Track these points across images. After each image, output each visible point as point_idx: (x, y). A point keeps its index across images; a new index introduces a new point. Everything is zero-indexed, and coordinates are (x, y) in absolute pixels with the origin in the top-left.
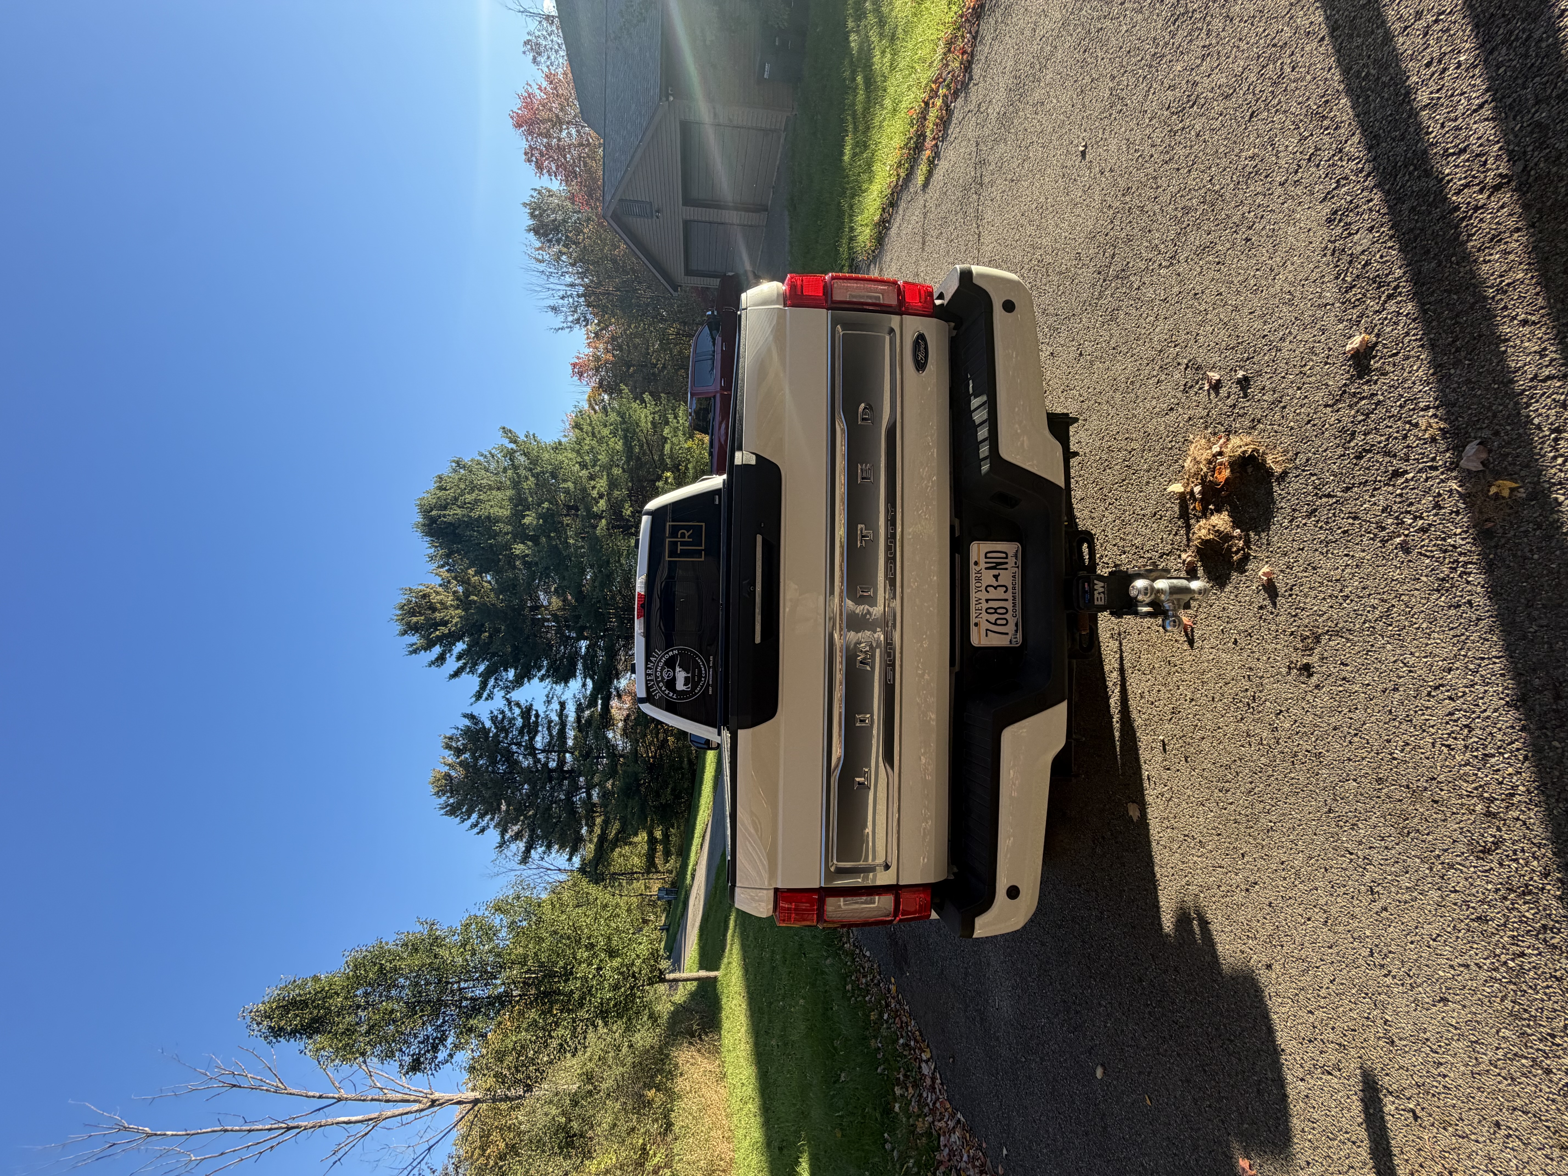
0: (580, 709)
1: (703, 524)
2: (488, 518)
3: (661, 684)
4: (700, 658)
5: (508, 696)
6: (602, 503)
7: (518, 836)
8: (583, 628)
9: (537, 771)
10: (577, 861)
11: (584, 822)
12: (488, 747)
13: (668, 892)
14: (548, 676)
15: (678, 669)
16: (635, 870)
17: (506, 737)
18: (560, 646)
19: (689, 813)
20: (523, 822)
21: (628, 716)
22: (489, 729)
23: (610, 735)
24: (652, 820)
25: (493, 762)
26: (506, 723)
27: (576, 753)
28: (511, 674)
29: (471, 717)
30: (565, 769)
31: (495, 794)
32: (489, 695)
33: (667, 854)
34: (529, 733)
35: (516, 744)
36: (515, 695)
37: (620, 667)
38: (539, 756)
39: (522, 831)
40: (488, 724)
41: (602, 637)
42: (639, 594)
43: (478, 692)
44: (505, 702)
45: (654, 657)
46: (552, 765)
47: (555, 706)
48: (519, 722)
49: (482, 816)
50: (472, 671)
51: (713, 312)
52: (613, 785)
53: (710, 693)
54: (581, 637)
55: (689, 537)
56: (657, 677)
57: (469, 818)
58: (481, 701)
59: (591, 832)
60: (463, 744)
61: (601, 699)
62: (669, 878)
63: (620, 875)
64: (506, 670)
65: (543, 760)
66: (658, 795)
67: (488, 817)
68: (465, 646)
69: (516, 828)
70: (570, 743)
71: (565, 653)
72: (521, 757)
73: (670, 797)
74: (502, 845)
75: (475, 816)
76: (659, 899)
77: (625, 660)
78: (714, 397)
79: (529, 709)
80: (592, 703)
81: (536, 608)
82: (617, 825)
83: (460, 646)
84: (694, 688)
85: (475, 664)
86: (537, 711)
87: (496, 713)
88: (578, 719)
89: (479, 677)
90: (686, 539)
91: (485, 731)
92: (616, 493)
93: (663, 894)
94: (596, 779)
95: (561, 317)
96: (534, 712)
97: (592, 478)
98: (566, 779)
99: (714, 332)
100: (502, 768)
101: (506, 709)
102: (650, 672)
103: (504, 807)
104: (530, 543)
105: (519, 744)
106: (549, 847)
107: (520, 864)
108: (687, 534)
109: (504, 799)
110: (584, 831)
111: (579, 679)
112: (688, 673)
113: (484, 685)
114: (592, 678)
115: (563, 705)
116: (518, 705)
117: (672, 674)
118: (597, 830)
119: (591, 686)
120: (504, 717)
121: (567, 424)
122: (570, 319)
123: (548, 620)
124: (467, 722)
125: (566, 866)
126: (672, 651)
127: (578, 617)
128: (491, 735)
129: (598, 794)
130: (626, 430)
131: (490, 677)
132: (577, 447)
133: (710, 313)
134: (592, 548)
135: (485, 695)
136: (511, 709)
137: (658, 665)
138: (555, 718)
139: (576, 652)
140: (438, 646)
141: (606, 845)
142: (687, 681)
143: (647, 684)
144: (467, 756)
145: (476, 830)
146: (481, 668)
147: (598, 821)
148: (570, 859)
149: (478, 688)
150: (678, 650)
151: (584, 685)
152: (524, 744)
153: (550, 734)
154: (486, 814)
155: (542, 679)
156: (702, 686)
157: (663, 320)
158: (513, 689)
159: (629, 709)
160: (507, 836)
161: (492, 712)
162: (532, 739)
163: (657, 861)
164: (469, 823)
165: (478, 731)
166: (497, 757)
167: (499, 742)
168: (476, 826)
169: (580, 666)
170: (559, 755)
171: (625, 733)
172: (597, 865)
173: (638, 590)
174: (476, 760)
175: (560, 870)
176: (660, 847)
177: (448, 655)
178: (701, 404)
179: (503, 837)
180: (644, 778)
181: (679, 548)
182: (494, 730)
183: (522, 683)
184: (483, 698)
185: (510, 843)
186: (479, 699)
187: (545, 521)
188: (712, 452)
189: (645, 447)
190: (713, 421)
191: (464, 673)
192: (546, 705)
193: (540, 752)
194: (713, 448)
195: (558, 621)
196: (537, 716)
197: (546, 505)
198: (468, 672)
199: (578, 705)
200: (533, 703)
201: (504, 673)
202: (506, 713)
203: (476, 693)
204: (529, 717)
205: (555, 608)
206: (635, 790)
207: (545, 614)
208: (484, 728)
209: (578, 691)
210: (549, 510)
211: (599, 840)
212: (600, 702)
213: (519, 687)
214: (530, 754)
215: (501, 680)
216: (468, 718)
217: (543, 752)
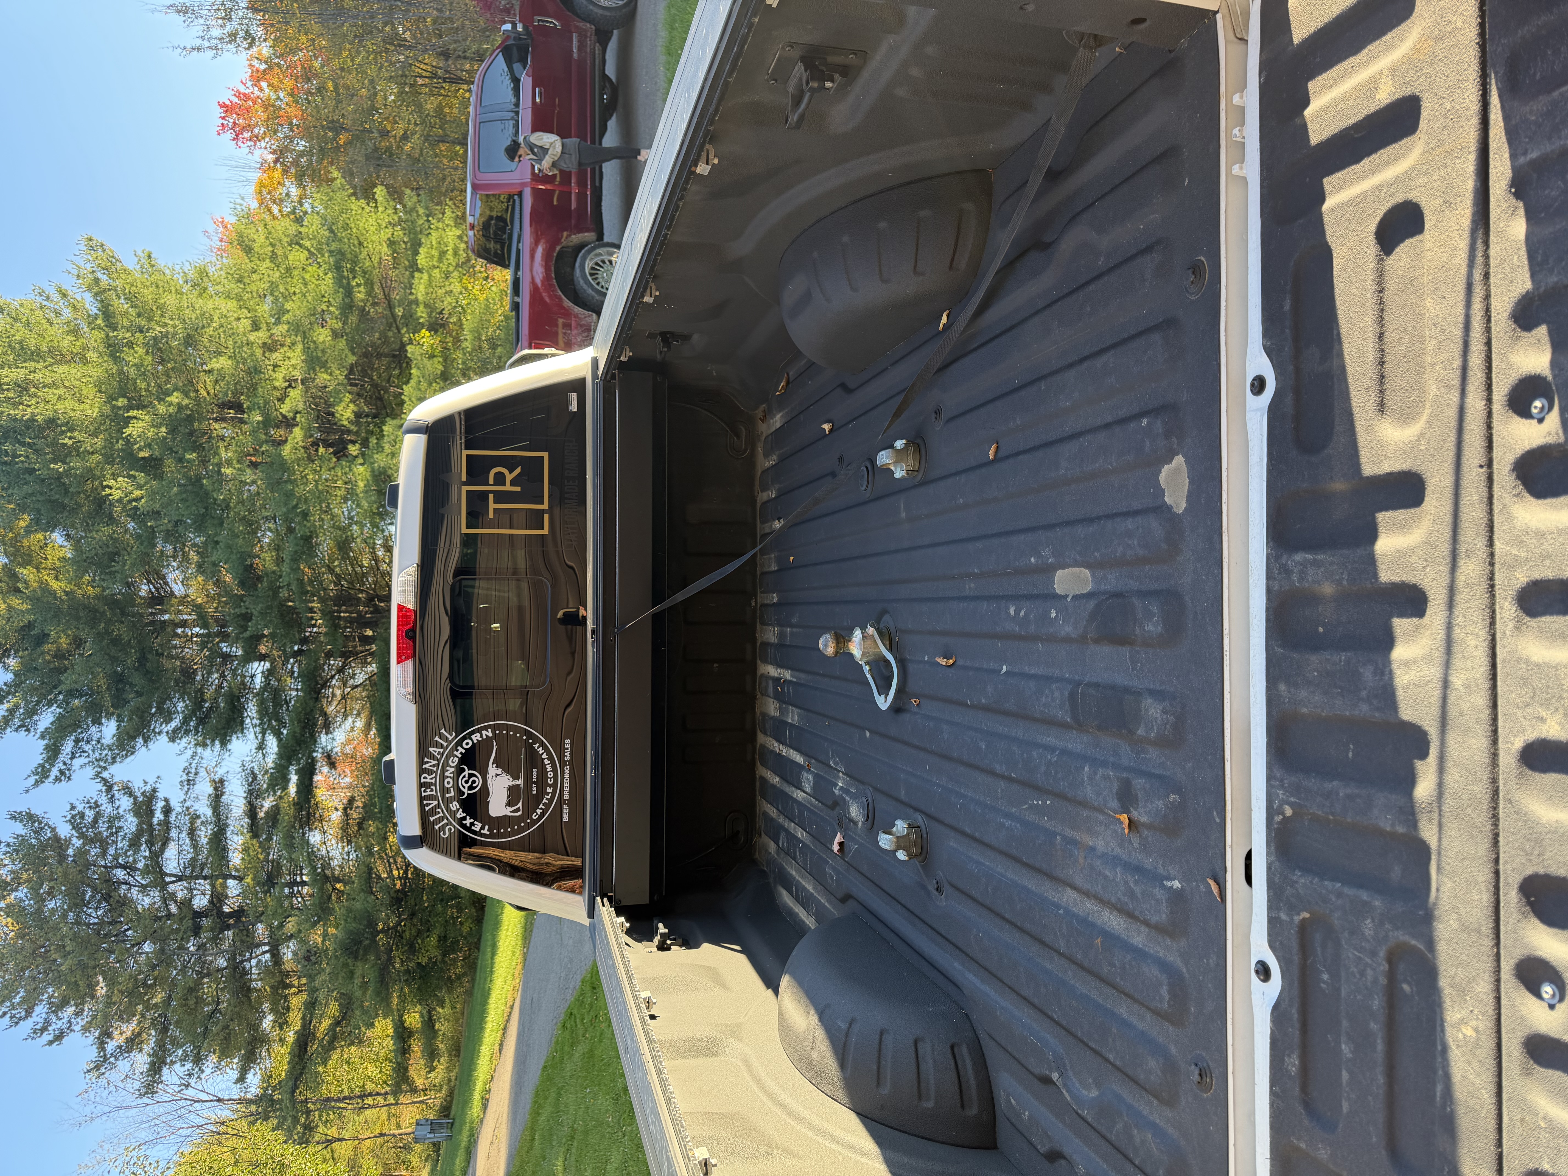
0: (253, 795)
1: (546, 455)
2: (52, 422)
3: (455, 806)
4: (542, 745)
5: (105, 775)
6: (296, 395)
7: (133, 1043)
8: (258, 638)
9: (169, 916)
10: (254, 1080)
11: (266, 1006)
12: (65, 875)
13: (434, 1126)
14: (187, 732)
15: (492, 770)
16: (370, 1087)
17: (104, 854)
18: (210, 673)
19: (473, 981)
20: (143, 1016)
21: (351, 800)
22: (68, 841)
23: (315, 838)
24: (403, 999)
25: (77, 903)
26: (103, 827)
27: (249, 880)
28: (109, 729)
29: (29, 818)
30: (226, 909)
31: (82, 966)
32: (62, 772)
33: (432, 1055)
34: (150, 843)
35: (124, 867)
36: (119, 772)
37: (331, 709)
38: (172, 888)
39: (139, 1034)
40: (64, 830)
41: (295, 654)
42: (400, 608)
43: (42, 766)
44: (100, 786)
45: (437, 745)
46: (200, 902)
47: (204, 788)
48: (130, 824)
49: (57, 1007)
50: (24, 727)
51: (514, 26)
52: (325, 935)
53: (566, 819)
54: (252, 655)
55: (513, 483)
56: (445, 790)
57: (29, 1013)
58: (47, 785)
59: (281, 1024)
60: (12, 872)
61: (297, 772)
62: (436, 1099)
63: (339, 1100)
64: (97, 722)
65: (180, 895)
66: (412, 949)
67: (70, 1010)
69: (129, 1028)
70: (236, 859)
71: (220, 687)
72: (134, 891)
73: (435, 953)
74: (101, 1064)
75: (40, 1010)
76: (416, 1140)
77: (344, 697)
78: (520, 194)
79: (151, 797)
80: (279, 779)
81: (159, 599)
82: (334, 1009)
84: (529, 809)
85: (32, 713)
86: (166, 800)
87: (80, 807)
88: (252, 812)
89: (42, 737)
90: (508, 488)
91: (59, 844)
92: (323, 377)
93: (425, 1131)
94: (291, 926)
95: (197, 29)
96: (161, 804)
97: (269, 347)
98: (228, 927)
99: (517, 66)
100: (95, 914)
101: (103, 800)
102: (429, 779)
103: (101, 990)
104: (141, 476)
105: (129, 868)
106: (198, 1060)
107: (141, 1096)
108: (509, 477)
109: (103, 973)
110: (267, 1023)
111: (250, 734)
112: (516, 778)
113: (53, 751)
114: (278, 734)
115: (219, 786)
116: (128, 790)
117: (479, 782)
118: (296, 1019)
119: (276, 749)
120: (98, 816)
121: (216, 238)
122: (216, 32)
123: (184, 624)
124: (19, 829)
125: (235, 1092)
126: (479, 731)
127: (247, 617)
128: (71, 852)
129: (295, 954)
130: (340, 255)
131: (63, 738)
132: (236, 288)
133: (508, 27)
134: (275, 484)
135: (55, 772)
136: (112, 800)
137: (446, 764)
138: (205, 810)
139: (243, 683)
141: (313, 1048)
142: (513, 795)
143: (422, 806)
144: (20, 894)
145: (47, 1037)
146: (46, 719)
147: (297, 1002)
148: (241, 1079)
149: (39, 759)
150: (494, 728)
151: (261, 747)
152: (140, 865)
153: (195, 845)
154: (64, 1003)
155: (173, 737)
156: (547, 806)
157: (402, 44)
158: (114, 761)
159: (350, 787)
160: (111, 1046)
161: (73, 808)
162: (156, 857)
163: (412, 1073)
164: (27, 1026)
165: (43, 847)
166: (84, 893)
167: (88, 865)
168: (44, 1029)
169: (252, 710)
170: (213, 886)
171: (346, 835)
172: (295, 1087)
173: (397, 599)
174: (41, 900)
175: (219, 1100)
176: (416, 1047)
178: (491, 209)
179: (102, 1046)
180: (386, 919)
181: (492, 506)
182: (77, 843)
183: (134, 747)
184: (51, 778)
185: (117, 1059)
186: (43, 782)
187: (173, 431)
188: (518, 303)
189: (377, 290)
190: (519, 242)
191: (9, 730)
192: (186, 788)
193: (174, 879)
194: (518, 296)
195: (205, 626)
196: (167, 810)
197: (175, 398)
198: (20, 727)
199: (249, 785)
200: (158, 785)
201: (93, 729)
202: (103, 808)
203: (37, 768)
204: (151, 813)
205: (199, 601)
206: (367, 942)
207: (179, 612)
208: (56, 838)
209: (250, 758)
210: (180, 407)
211: (298, 1038)
212: (294, 778)
213: (127, 756)
214: (153, 885)
215: (88, 742)
216: (21, 821)
217: (180, 879)
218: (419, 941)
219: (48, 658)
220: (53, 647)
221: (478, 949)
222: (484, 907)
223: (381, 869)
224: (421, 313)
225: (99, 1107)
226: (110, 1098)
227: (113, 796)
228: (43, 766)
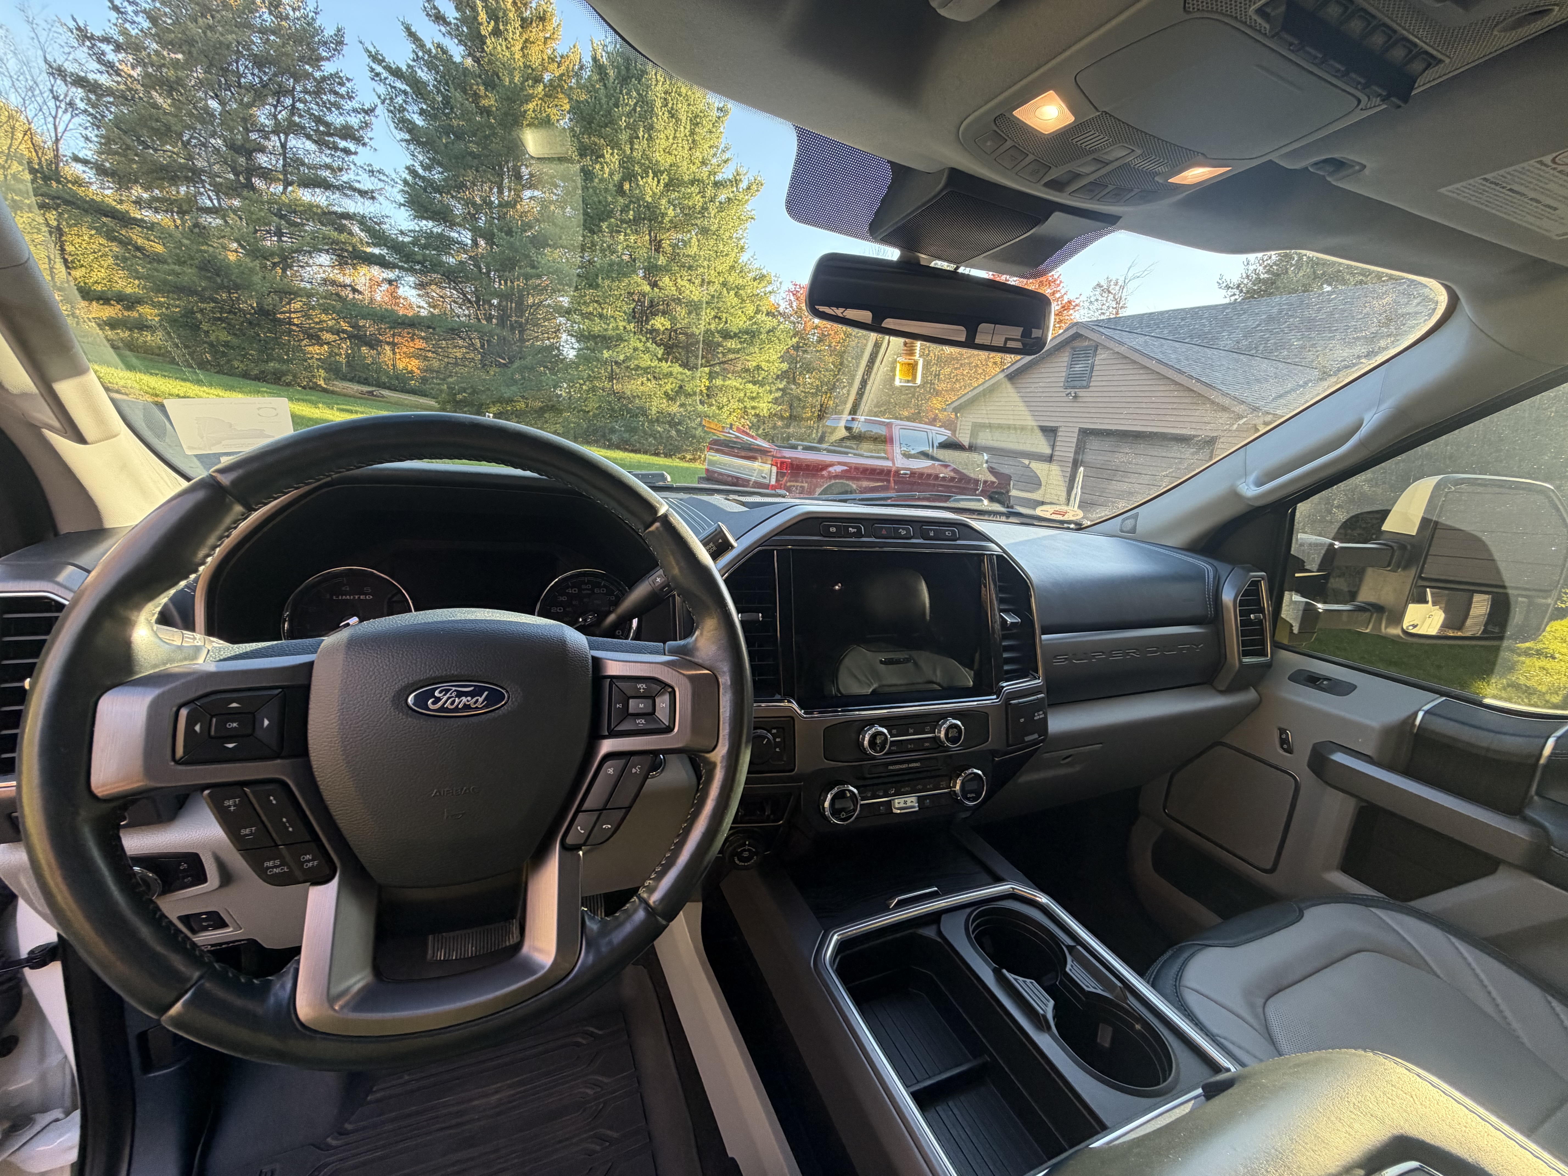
0: (362, 221)
2: (652, 127)
5: (378, 108)
7: (109, 67)
8: (490, 240)
9: (248, 132)
10: (80, 172)
11: (155, 193)
12: (287, 58)
14: (414, 179)
17: (306, 91)
20: (141, 84)
21: (359, 293)
22: (318, 67)
23: (324, 259)
24: (168, 306)
26: (332, 97)
27: (284, 201)
28: (416, 117)
29: (339, 40)
30: (255, 179)
32: (378, 75)
34: (316, 131)
35: (294, 105)
37: (433, 288)
39: (120, 77)
40: (328, 67)
46: (261, 159)
47: (367, 183)
48: (336, 119)
50: (417, 59)
58: (367, 60)
59: (138, 202)
61: (383, 254)
64: (422, 111)
65: (268, 144)
68: (457, 59)
70: (303, 194)
72: (270, 108)
79: (359, 141)
81: (519, 179)
82: (151, 247)
83: (457, 52)
85: (429, 67)
86: (356, 153)
87: (348, 85)
88: (347, 215)
89: (409, 68)
91: (315, 59)
92: (682, 311)
96: (352, 147)
98: (238, 177)
101: (355, 104)
103: (168, 55)
105: (294, 110)
110: (140, 191)
111: (414, 224)
113: (397, 73)
115: (369, 194)
116: (366, 125)
118: (141, 214)
120: (341, 96)
123: (500, 192)
124: (329, 31)
128: (309, 68)
131: (409, 84)
135: (379, 69)
136: (356, 111)
138: (346, 178)
140: (457, 15)
146: (423, 74)
148: (76, 159)
149: (389, 60)
153: (316, 165)
155: (410, 168)
158: (391, 118)
159: (371, 293)
161: (348, 80)
162: (304, 132)
165: (314, 47)
166: (268, 68)
167: (296, 78)
169: (432, 227)
170: (278, 172)
172: (66, 201)
174: (261, 32)
175: (57, 140)
176: (115, 312)
177: (443, 29)
179: (105, 40)
180: (248, 304)
182: (317, 74)
183: (401, 129)
184: (372, 64)
185: (90, 48)
186: (369, 57)
187: (648, 207)
188: (796, 448)
189: (731, 356)
190: (855, 454)
191: (414, 47)
192: (365, 167)
193: (283, 140)
194: (803, 449)
195: (500, 205)
196: (347, 151)
197: (671, 212)
198: (417, 55)
199: (370, 218)
200: (368, 148)
201: (416, 108)
202: (349, 102)
203: (382, 55)
204: (344, 137)
205: (519, 207)
206: (219, 280)
207: (510, 190)
208: (320, 59)
209: (393, 224)
210: (664, 215)
211: (121, 212)
212: (377, 251)
213: (394, 122)
214: (277, 123)
215: (405, 101)
216: (336, 35)
217: (284, 146)
218: (223, 325)
219: (475, 87)
220: (482, 93)
221: (218, 372)
222: (259, 380)
223: (297, 305)
224: (718, 382)
225: (45, 33)
226: (56, 46)
227: (359, 113)
228: (383, 61)
